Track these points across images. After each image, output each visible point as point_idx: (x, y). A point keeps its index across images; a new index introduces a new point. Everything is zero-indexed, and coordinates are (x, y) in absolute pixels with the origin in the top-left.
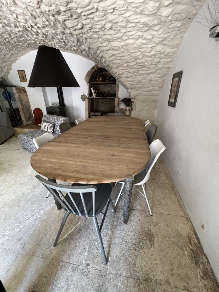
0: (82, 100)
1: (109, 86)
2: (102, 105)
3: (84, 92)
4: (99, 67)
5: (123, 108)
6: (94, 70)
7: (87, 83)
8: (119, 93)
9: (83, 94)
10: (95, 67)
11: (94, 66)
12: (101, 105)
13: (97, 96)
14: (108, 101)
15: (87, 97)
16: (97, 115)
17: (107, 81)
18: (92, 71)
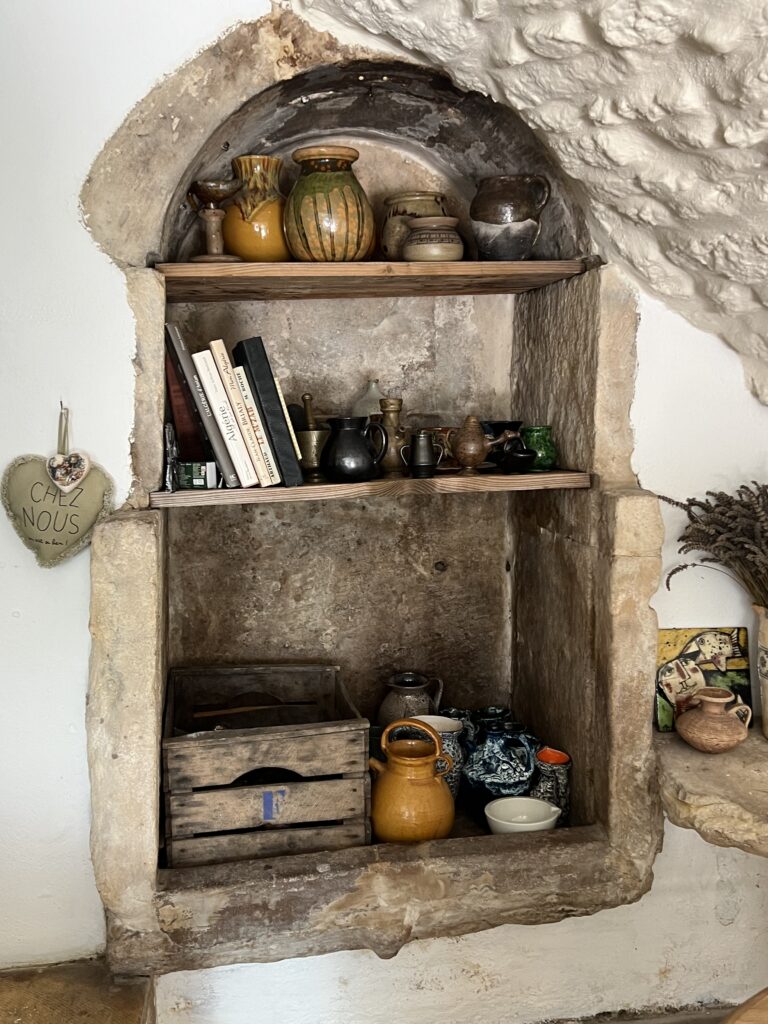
0: (32, 542)
1: (386, 324)
2: (296, 580)
3: (64, 416)
4: (332, 45)
5: (699, 636)
6: (254, 81)
7: (126, 266)
8: (637, 417)
9: (45, 448)
10: (267, 37)
11: (254, 28)
12: (284, 580)
13: (294, 472)
14: (389, 523)
15: (123, 489)
16: (303, 769)
17: (434, 250)
18: (212, 88)
